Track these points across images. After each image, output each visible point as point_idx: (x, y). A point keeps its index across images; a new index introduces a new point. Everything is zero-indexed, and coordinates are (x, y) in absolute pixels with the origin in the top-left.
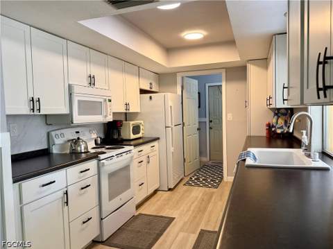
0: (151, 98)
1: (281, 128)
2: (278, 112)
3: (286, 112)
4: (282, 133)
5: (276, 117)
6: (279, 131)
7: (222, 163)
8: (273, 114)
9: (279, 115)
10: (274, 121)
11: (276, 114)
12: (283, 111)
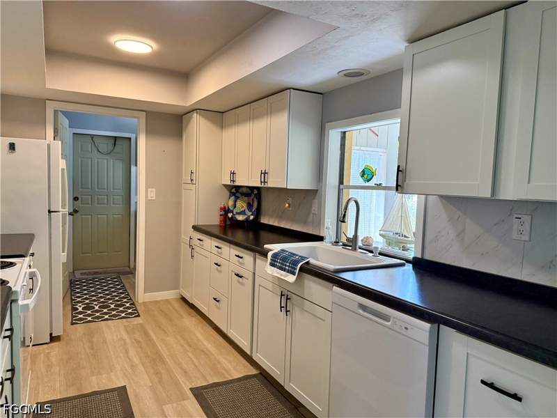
0: (12, 147)
1: (243, 213)
2: (237, 191)
3: (250, 192)
4: (247, 220)
5: (233, 197)
6: (240, 218)
7: (132, 272)
8: (227, 193)
9: (238, 195)
10: (231, 203)
11: (232, 194)
12: (245, 190)
